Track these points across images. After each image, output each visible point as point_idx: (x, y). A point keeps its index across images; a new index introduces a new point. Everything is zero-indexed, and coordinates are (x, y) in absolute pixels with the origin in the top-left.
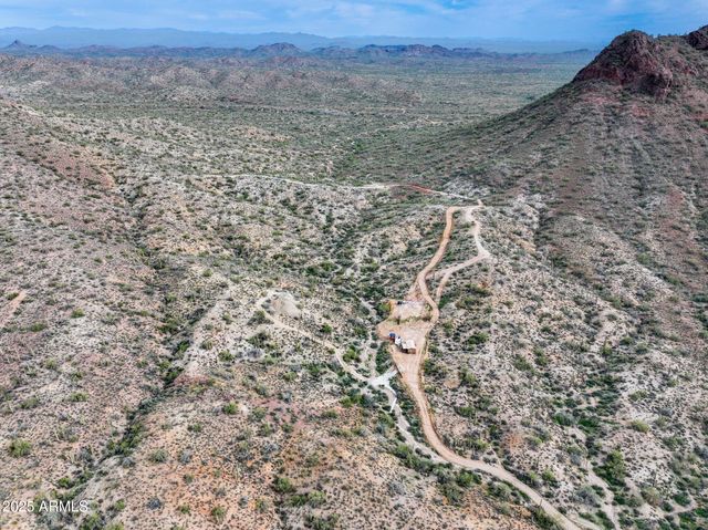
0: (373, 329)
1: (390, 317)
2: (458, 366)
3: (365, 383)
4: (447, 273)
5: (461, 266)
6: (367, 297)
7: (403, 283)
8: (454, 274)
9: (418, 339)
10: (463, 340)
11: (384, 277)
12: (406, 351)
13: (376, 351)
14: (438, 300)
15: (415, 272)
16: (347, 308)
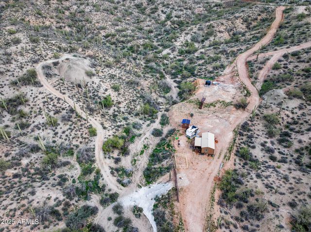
0: (167, 110)
1: (192, 98)
2: (288, 198)
3: (114, 197)
4: (276, 55)
5: (294, 49)
6: (174, 76)
7: (218, 64)
8: (285, 56)
9: (223, 133)
10: (296, 145)
11: (198, 58)
12: (199, 150)
13: (157, 140)
14: (259, 85)
15: (234, 54)
16: (145, 83)
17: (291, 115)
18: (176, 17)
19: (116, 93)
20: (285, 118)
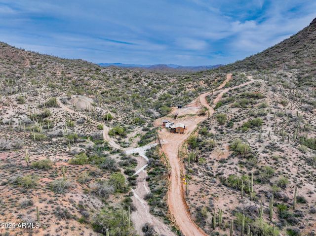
0: (151, 121)
3: (119, 151)
4: (224, 91)
10: (236, 126)
15: (198, 95)
17: (234, 116)
18: (155, 84)
19: (115, 114)
20: (230, 117)
